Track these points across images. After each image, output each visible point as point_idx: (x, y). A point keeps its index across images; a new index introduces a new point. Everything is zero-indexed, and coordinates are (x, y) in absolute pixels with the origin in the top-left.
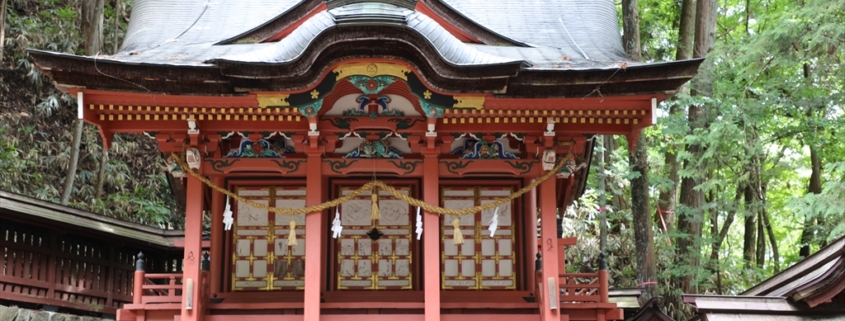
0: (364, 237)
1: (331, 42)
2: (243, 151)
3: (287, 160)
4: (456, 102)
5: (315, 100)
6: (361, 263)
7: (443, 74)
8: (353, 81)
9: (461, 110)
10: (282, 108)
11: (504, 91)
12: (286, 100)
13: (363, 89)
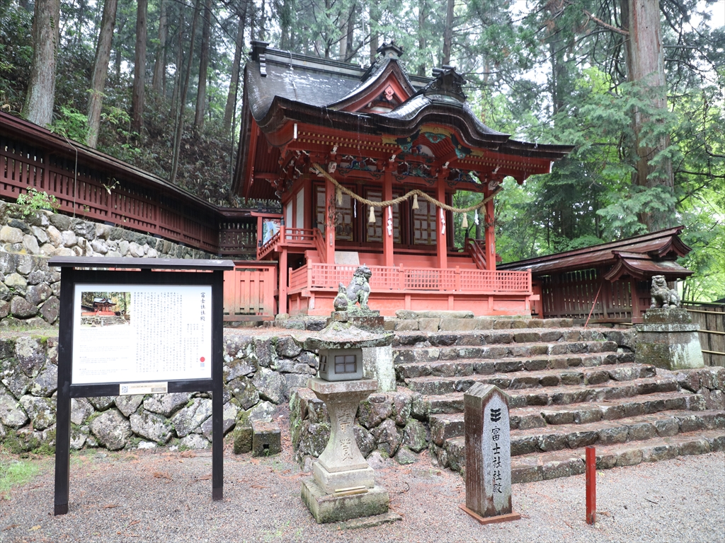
1: (427, 113)
2: (353, 166)
3: (375, 173)
4: (472, 152)
5: (409, 143)
7: (475, 137)
8: (426, 135)
9: (474, 156)
10: (394, 145)
11: (497, 149)
12: (396, 141)
13: (431, 140)
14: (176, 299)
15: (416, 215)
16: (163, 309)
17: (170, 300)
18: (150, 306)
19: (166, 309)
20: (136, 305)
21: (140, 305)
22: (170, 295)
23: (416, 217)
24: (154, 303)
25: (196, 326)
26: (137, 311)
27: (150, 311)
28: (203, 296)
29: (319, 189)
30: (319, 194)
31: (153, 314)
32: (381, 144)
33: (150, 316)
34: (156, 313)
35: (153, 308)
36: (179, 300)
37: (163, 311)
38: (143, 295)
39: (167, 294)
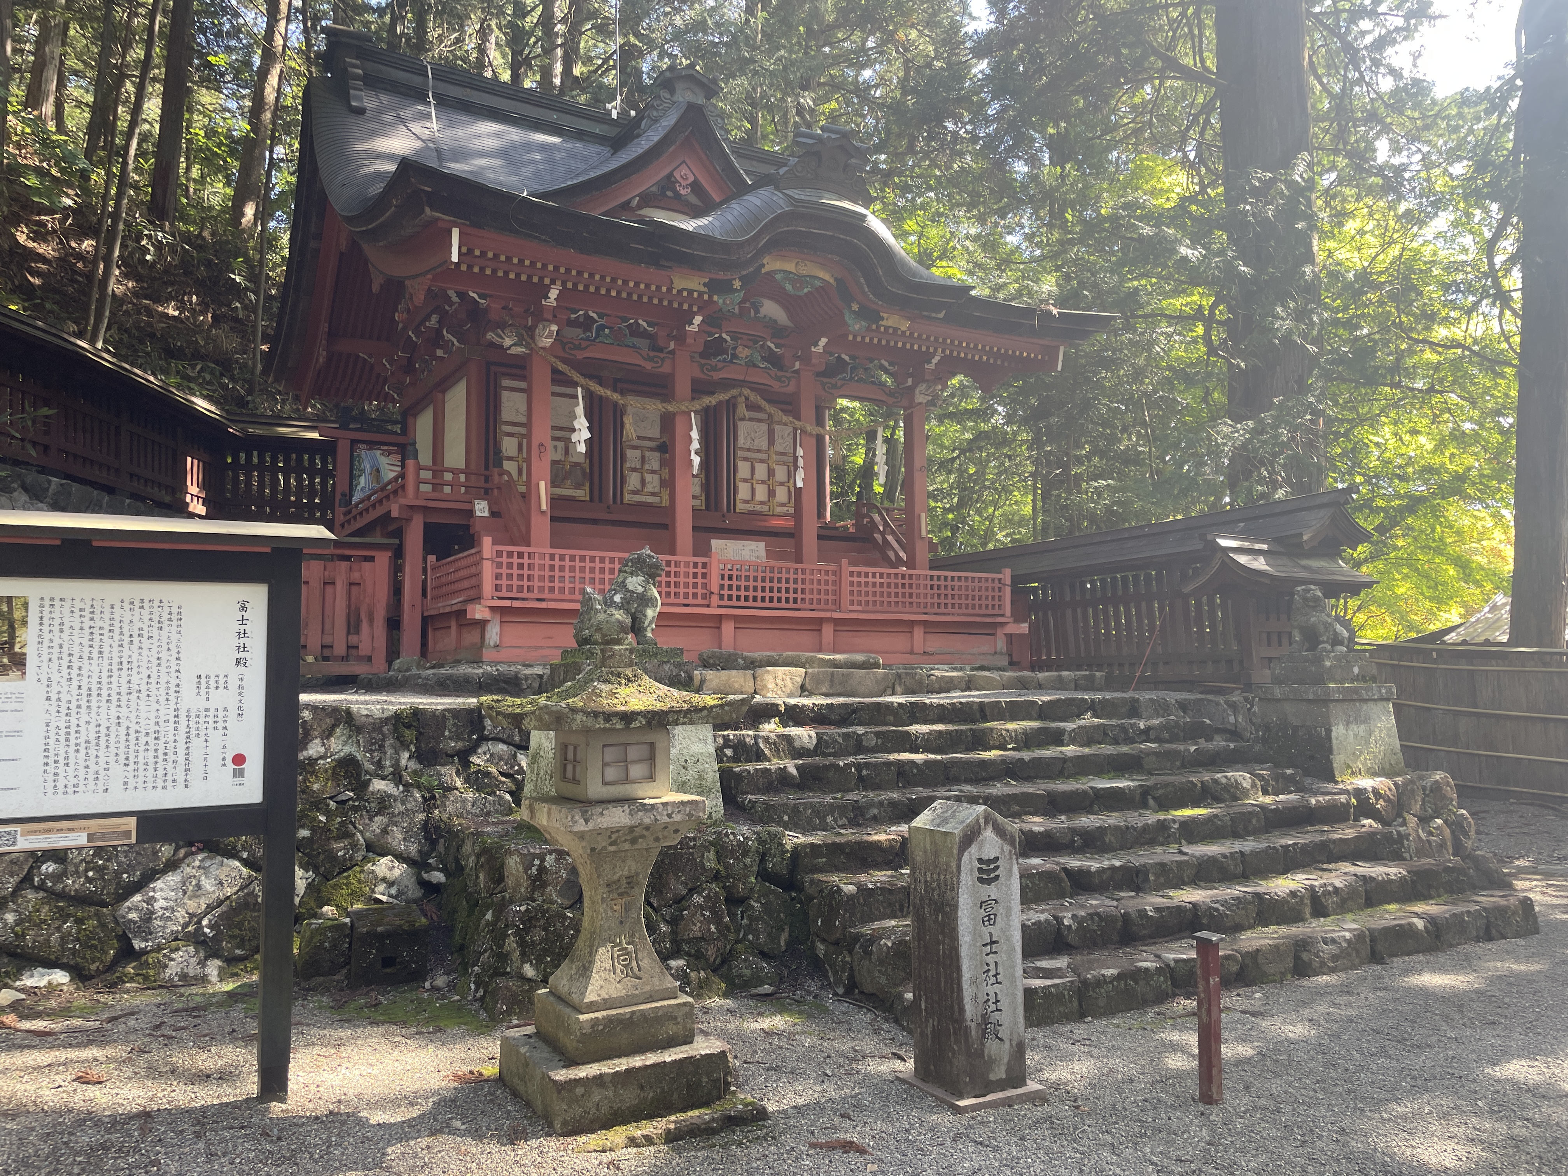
0: (652, 449)
1: (785, 228)
2: (598, 335)
3: (652, 354)
4: (882, 319)
5: (736, 291)
6: (648, 477)
7: (891, 287)
8: (778, 277)
9: (886, 328)
10: (701, 294)
11: (941, 315)
12: (705, 285)
13: (788, 287)
14: (165, 617)
15: (742, 449)
16: (127, 639)
17: (146, 617)
18: (87, 631)
19: (136, 639)
20: (46, 628)
21: (56, 629)
22: (146, 605)
23: (740, 453)
24: (99, 623)
25: (222, 681)
26: (46, 643)
27: (86, 643)
28: (243, 609)
29: (506, 382)
30: (505, 394)
31: (95, 651)
32: (670, 290)
33: (85, 655)
34: (106, 649)
35: (97, 637)
36: (175, 617)
37: (125, 643)
38: (67, 605)
39: (137, 604)
